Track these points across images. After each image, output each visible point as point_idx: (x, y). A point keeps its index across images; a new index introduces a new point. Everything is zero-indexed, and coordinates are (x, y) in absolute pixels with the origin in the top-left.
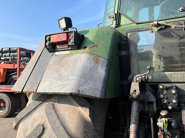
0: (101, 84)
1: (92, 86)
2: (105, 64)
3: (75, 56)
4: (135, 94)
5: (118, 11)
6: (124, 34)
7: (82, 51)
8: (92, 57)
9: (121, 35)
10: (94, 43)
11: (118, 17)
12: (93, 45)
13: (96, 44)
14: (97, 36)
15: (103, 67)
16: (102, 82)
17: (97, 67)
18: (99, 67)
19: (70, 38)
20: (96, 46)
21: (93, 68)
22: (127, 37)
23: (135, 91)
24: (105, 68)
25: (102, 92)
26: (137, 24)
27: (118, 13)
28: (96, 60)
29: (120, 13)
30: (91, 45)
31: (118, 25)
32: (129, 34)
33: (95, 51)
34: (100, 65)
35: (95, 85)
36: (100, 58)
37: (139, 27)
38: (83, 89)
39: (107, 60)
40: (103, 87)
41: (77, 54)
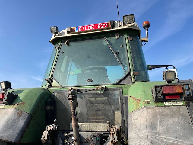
0: (18, 132)
1: (10, 133)
2: (26, 117)
3: (5, 110)
4: (44, 139)
5: (51, 77)
6: (53, 94)
7: (12, 106)
8: (18, 112)
9: (51, 94)
10: (22, 101)
11: (51, 81)
12: (21, 103)
13: (23, 102)
14: (27, 96)
15: (23, 119)
16: (19, 130)
17: (19, 119)
18: (21, 120)
19: (5, 97)
20: (24, 103)
21: (15, 120)
22: (55, 96)
23: (44, 137)
24: (24, 120)
25: (17, 137)
26: (62, 87)
27: (51, 78)
28: (20, 114)
29: (52, 78)
30: (19, 103)
31: (50, 86)
32: (56, 94)
33: (21, 107)
34: (21, 118)
35: (13, 133)
36: (23, 113)
37: (63, 90)
38: (3, 135)
39: (28, 114)
40: (19, 134)
41: (8, 109)
